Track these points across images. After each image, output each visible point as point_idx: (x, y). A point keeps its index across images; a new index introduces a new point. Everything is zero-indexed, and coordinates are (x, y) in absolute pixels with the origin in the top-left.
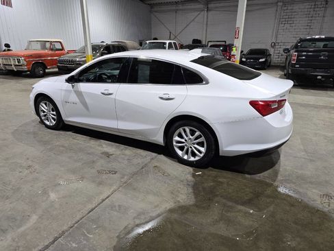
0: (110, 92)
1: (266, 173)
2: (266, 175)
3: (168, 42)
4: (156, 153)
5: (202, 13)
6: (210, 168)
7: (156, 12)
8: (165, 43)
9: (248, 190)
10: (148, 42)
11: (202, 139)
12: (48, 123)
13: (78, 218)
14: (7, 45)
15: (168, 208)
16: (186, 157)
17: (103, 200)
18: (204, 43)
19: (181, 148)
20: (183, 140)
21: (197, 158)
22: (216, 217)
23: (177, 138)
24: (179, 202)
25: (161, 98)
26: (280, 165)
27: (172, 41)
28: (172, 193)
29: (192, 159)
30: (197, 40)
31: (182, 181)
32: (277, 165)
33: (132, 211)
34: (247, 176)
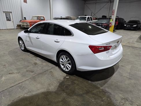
0: (38, 37)
1: (100, 82)
2: (100, 83)
3: (87, 17)
4: (55, 65)
5: (108, 4)
6: (75, 75)
7: (87, 3)
8: (86, 17)
9: (85, 89)
10: (79, 17)
11: (70, 62)
12: (22, 48)
13: (4, 89)
14: (25, 18)
15: (42, 91)
16: (64, 69)
17: (19, 83)
18: (107, 17)
19: (63, 65)
20: (63, 61)
21: (68, 70)
22: (60, 100)
23: (61, 60)
24: (49, 89)
25: (55, 41)
26: (110, 79)
27: (90, 17)
28: (49, 85)
29: (67, 70)
30: (104, 16)
31: (57, 80)
32: (109, 79)
33: (27, 90)
34: (90, 82)
